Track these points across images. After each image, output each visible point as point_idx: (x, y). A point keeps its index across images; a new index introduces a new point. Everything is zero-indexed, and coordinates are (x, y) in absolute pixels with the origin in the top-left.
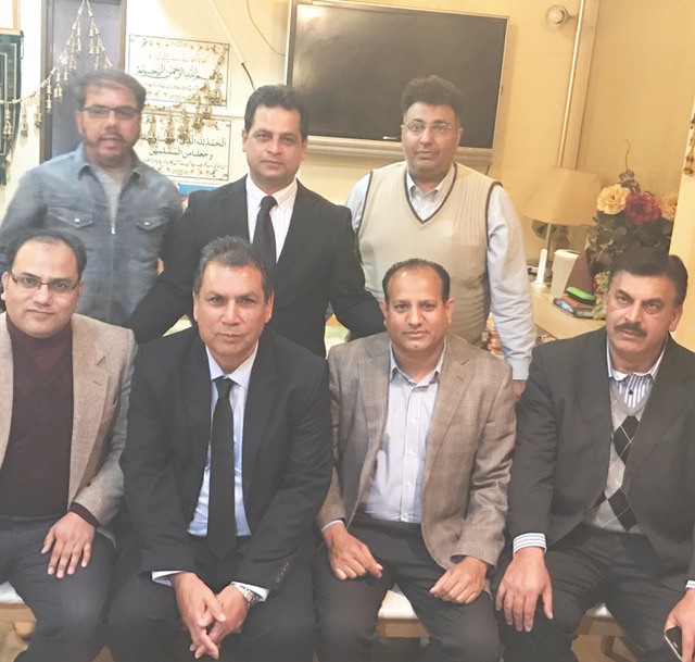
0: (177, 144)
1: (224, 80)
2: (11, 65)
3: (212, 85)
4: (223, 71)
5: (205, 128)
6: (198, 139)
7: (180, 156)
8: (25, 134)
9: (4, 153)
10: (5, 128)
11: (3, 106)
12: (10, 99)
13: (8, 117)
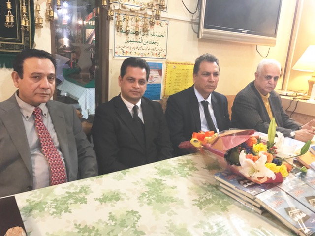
5: (155, 25)
6: (151, 32)
7: (142, 44)
8: (40, 26)
9: (23, 43)
10: (23, 21)
11: (18, 1)
13: (25, 12)
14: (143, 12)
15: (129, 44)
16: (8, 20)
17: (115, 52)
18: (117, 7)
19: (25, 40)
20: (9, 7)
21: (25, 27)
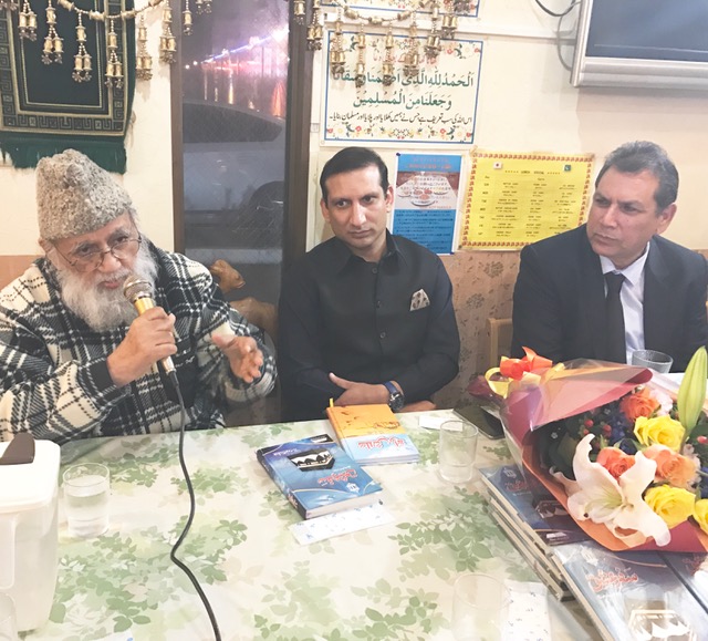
5: (442, 56)
6: (430, 75)
8: (146, 75)
9: (110, 115)
10: (110, 67)
11: (101, 23)
12: (115, 10)
13: (113, 45)
17: (326, 130)
18: (332, 17)
19: (114, 108)
20: (82, 36)
21: (114, 79)
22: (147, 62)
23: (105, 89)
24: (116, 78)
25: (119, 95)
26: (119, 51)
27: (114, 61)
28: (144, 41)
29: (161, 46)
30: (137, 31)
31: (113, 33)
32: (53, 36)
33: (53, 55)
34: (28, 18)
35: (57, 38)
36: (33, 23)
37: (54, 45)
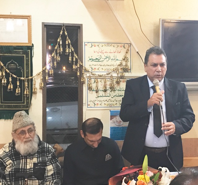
0: (108, 92)
1: (129, 60)
2: (27, 61)
3: (124, 63)
4: (128, 56)
5: (121, 83)
6: (118, 88)
7: (110, 97)
8: (35, 93)
9: (25, 104)
10: (25, 91)
11: (24, 80)
12: (27, 77)
13: (27, 86)
14: (110, 75)
15: (100, 99)
16: (17, 92)
17: (88, 105)
18: (88, 75)
19: (26, 102)
20: (18, 84)
21: (26, 94)
22: (36, 89)
23: (24, 97)
24: (27, 94)
25: (28, 98)
26: (28, 87)
27: (27, 90)
28: (35, 84)
29: (40, 85)
30: (33, 81)
31: (27, 83)
32: (11, 84)
33: (10, 89)
34: (4, 80)
35: (12, 85)
36: (5, 81)
37: (11, 86)
